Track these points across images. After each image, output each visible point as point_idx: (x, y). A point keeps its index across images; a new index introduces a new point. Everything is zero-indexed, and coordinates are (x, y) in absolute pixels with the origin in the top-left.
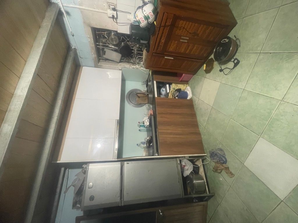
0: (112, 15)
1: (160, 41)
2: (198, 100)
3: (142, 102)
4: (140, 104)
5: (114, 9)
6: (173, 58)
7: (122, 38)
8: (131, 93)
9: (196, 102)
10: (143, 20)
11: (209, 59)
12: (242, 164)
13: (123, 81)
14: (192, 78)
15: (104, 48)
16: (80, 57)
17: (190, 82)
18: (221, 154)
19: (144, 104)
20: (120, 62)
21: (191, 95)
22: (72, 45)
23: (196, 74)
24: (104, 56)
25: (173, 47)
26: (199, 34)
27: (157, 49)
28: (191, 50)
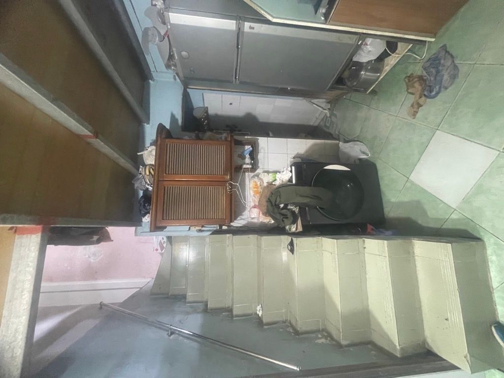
12: (436, 128)
18: (443, 83)
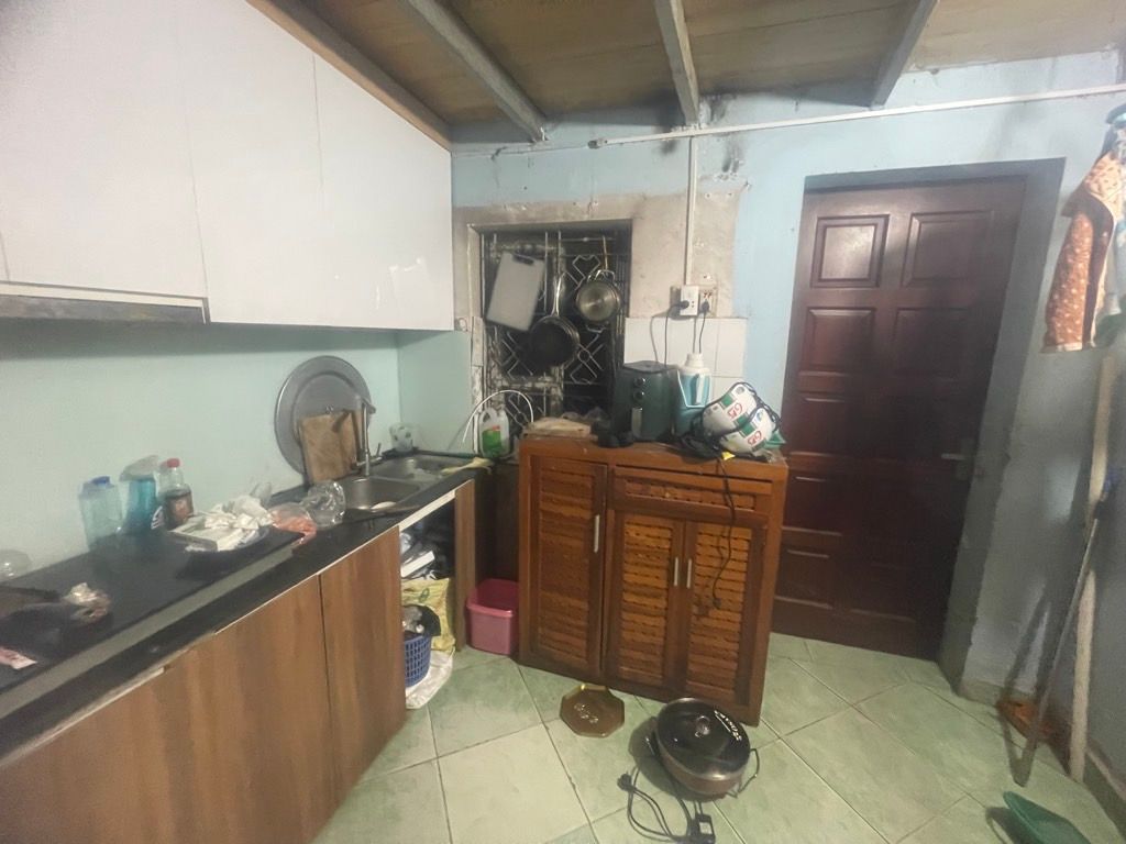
0: (686, 299)
1: (665, 484)
2: (429, 761)
3: (312, 453)
4: (300, 443)
5: (704, 309)
6: (596, 549)
7: (595, 334)
8: (349, 382)
9: (416, 756)
10: (735, 414)
11: (611, 691)
13: (397, 338)
14: (497, 657)
15: (543, 259)
16: (498, 151)
17: (473, 656)
19: (301, 467)
20: (490, 326)
21: (426, 700)
22: (552, 130)
23: (523, 668)
24: (507, 258)
25: (642, 537)
26: (708, 617)
27: (631, 479)
28: (636, 609)
